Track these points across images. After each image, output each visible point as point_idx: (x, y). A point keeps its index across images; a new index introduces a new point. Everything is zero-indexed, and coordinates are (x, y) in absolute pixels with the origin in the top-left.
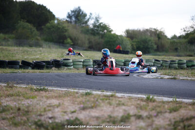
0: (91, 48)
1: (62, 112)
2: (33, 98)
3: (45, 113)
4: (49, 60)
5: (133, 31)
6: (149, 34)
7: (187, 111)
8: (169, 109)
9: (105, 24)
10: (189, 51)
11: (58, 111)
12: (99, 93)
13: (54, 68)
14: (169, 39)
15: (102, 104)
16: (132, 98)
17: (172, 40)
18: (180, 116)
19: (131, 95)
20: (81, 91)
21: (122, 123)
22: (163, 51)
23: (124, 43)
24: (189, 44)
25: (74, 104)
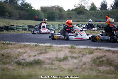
0: (21, 18)
1: (28, 56)
2: (8, 48)
3: (19, 57)
4: (2, 26)
5: (45, 7)
6: (54, 9)
7: (98, 53)
8: (88, 53)
9: (28, 3)
10: (78, 18)
11: (26, 56)
12: (43, 45)
13: (5, 31)
14: (66, 12)
15: (50, 51)
16: (63, 47)
17: (68, 12)
18: (95, 56)
19: (61, 45)
20: (32, 44)
21: (64, 61)
22: (63, 19)
23: (40, 15)
24: (78, 15)
25: (33, 51)
